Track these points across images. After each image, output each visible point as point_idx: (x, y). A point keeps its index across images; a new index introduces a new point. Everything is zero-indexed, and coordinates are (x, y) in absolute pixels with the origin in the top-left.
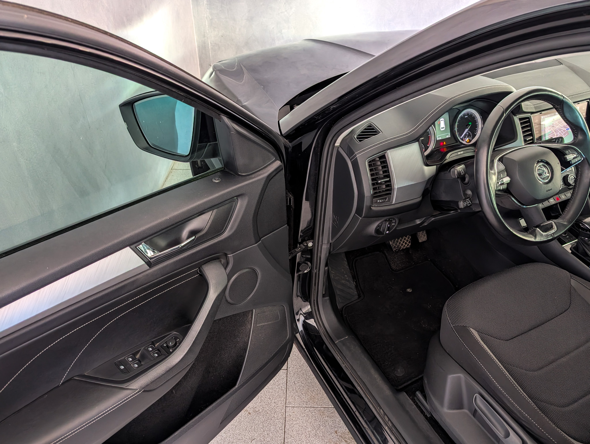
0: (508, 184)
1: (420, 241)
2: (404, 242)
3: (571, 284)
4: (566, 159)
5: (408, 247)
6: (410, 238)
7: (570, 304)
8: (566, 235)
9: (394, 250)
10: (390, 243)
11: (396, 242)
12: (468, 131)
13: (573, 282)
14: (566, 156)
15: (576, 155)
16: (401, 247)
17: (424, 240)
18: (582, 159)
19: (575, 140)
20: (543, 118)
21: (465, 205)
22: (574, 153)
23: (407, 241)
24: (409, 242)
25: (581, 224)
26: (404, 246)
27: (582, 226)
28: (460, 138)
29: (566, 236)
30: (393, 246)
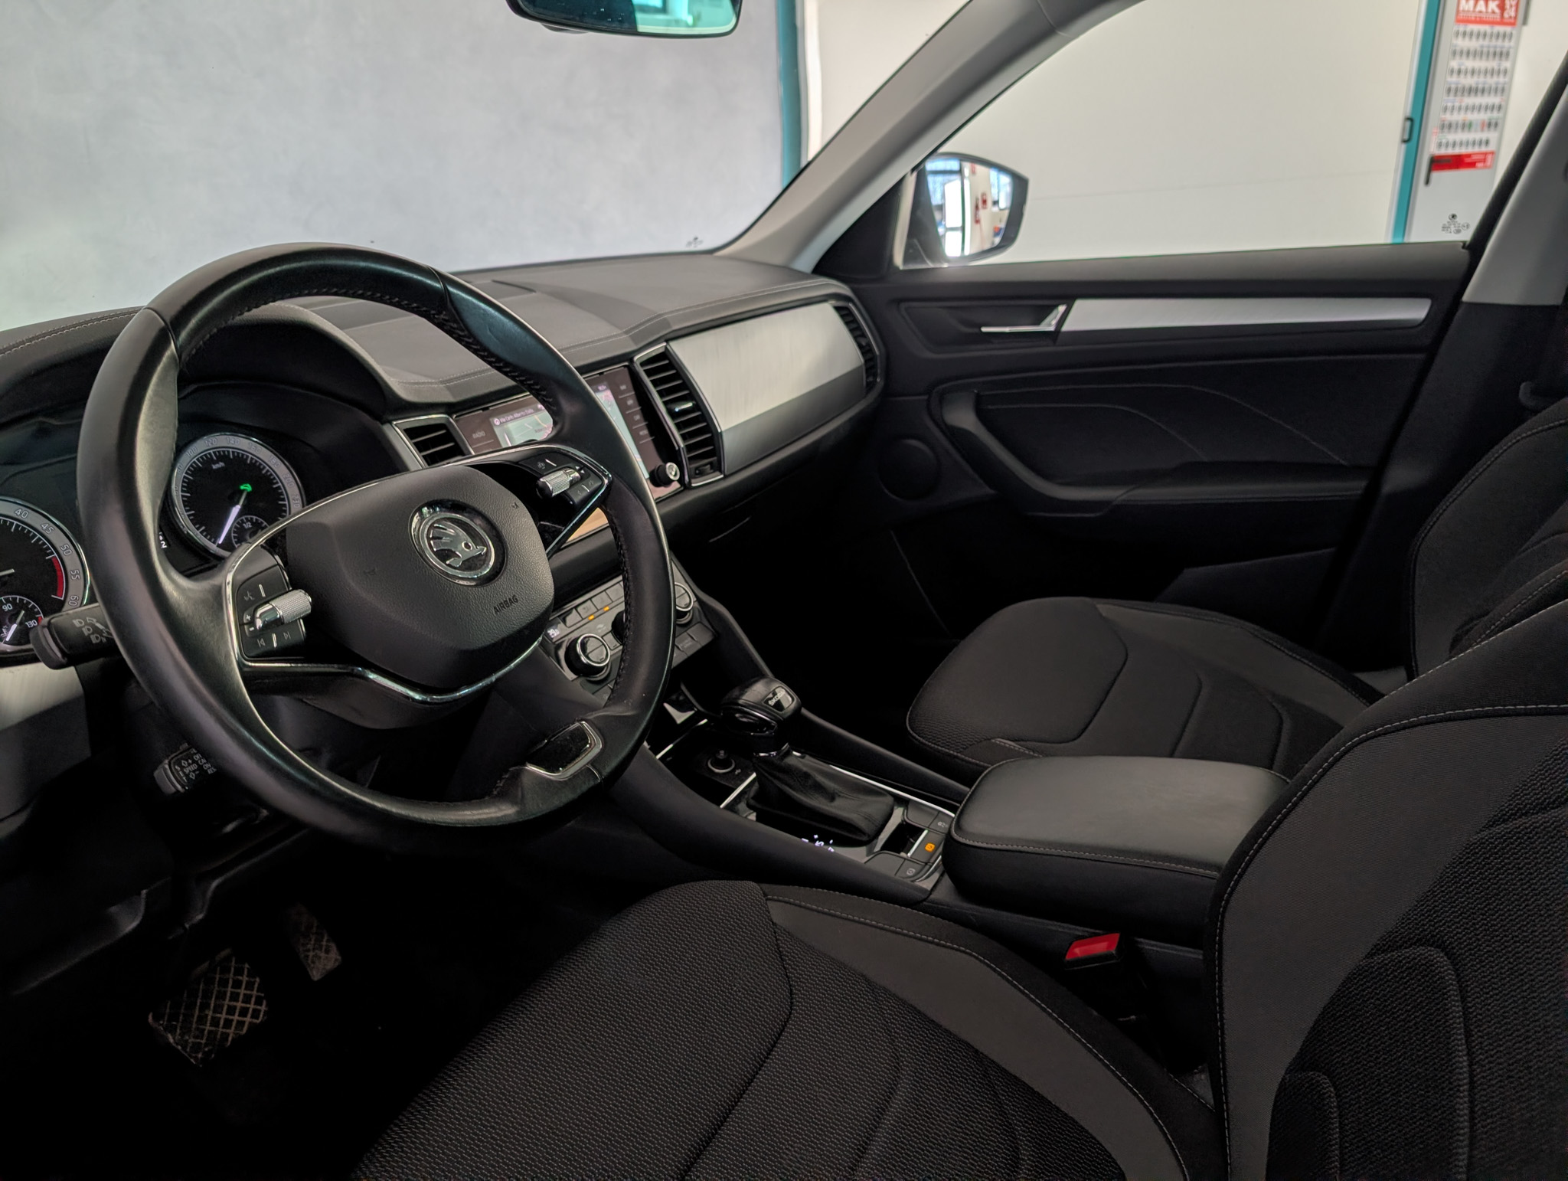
0: (307, 619)
1: (316, 976)
2: (231, 1010)
3: (774, 921)
4: (547, 491)
5: (258, 1021)
6: (256, 986)
7: (791, 993)
8: (733, 766)
9: (196, 1058)
10: (167, 1039)
11: (194, 1026)
12: (240, 514)
13: (778, 913)
14: (541, 480)
15: (579, 471)
16: (225, 1036)
17: (330, 966)
18: (606, 481)
19: (558, 427)
20: (498, 423)
21: (187, 776)
22: (570, 468)
23: (247, 999)
24: (258, 1002)
25: (737, 715)
26: (241, 1024)
27: (745, 720)
28: (219, 546)
29: (733, 770)
30: (184, 1048)
